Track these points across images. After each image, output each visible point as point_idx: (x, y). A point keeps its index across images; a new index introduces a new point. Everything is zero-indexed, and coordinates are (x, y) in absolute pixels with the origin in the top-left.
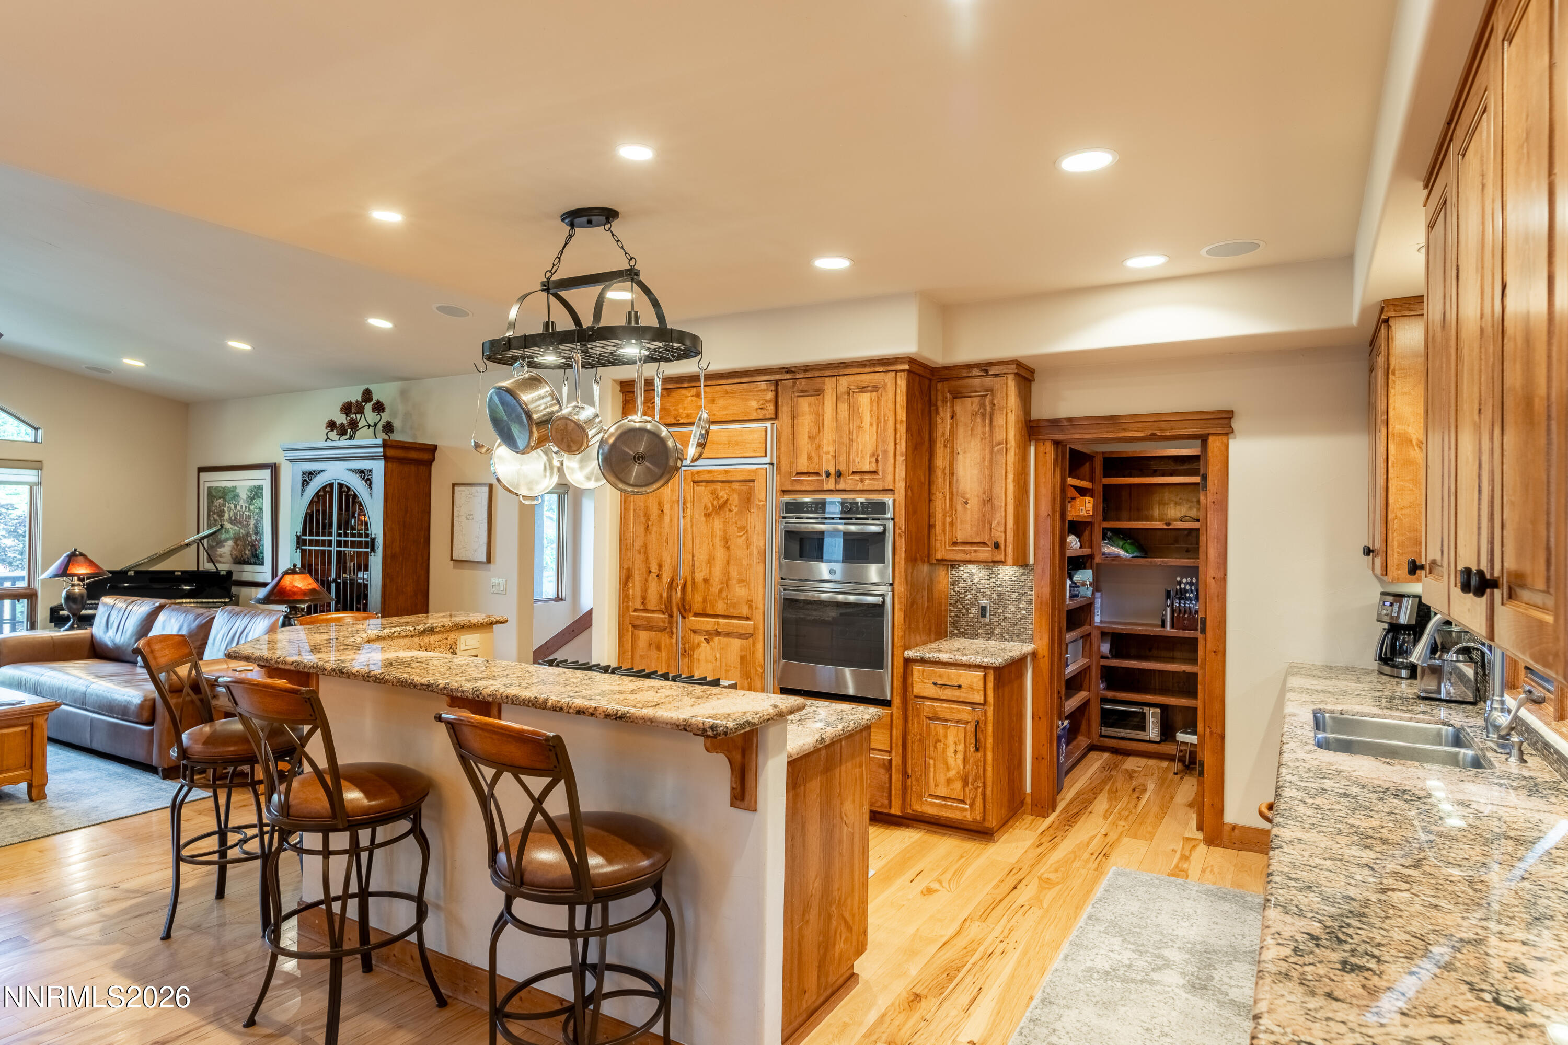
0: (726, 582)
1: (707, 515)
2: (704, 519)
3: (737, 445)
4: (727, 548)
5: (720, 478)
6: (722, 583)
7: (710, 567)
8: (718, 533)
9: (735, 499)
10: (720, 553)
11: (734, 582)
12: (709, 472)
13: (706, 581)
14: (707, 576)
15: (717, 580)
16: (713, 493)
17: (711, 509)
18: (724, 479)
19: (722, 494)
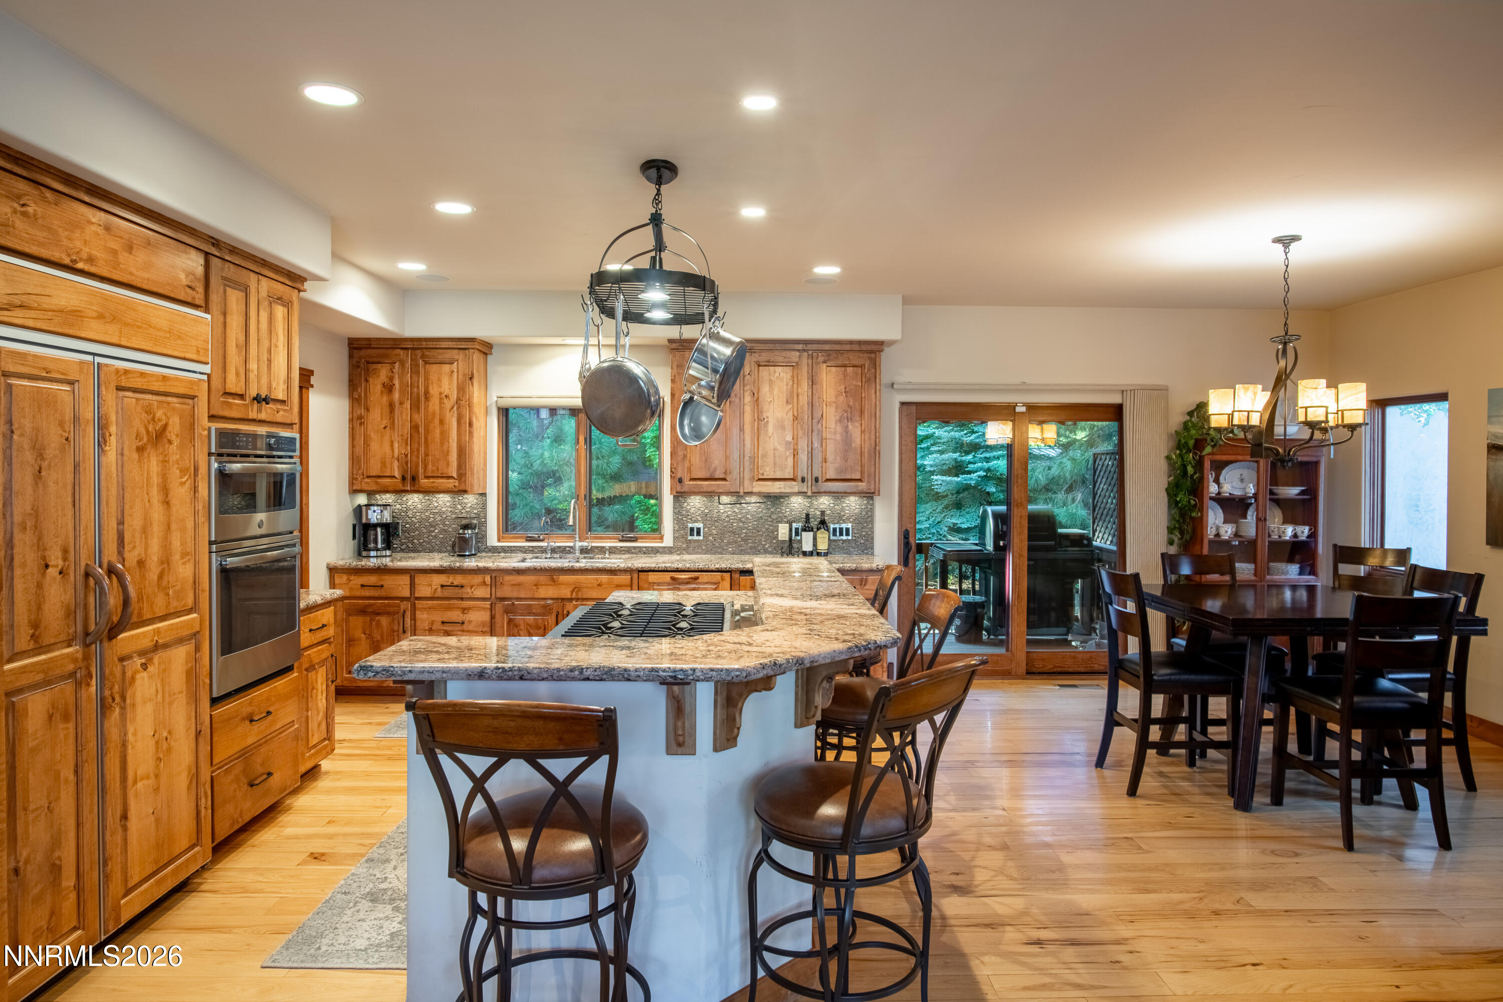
0: (166, 561)
1: (140, 450)
2: (135, 456)
3: (180, 338)
4: (167, 503)
5: (156, 387)
6: (162, 563)
7: (146, 538)
8: (155, 480)
9: (175, 425)
10: (157, 513)
11: (177, 557)
12: (142, 374)
13: (141, 563)
14: (143, 555)
15: (155, 559)
16: (148, 410)
17: (145, 439)
18: (162, 389)
19: (159, 414)
